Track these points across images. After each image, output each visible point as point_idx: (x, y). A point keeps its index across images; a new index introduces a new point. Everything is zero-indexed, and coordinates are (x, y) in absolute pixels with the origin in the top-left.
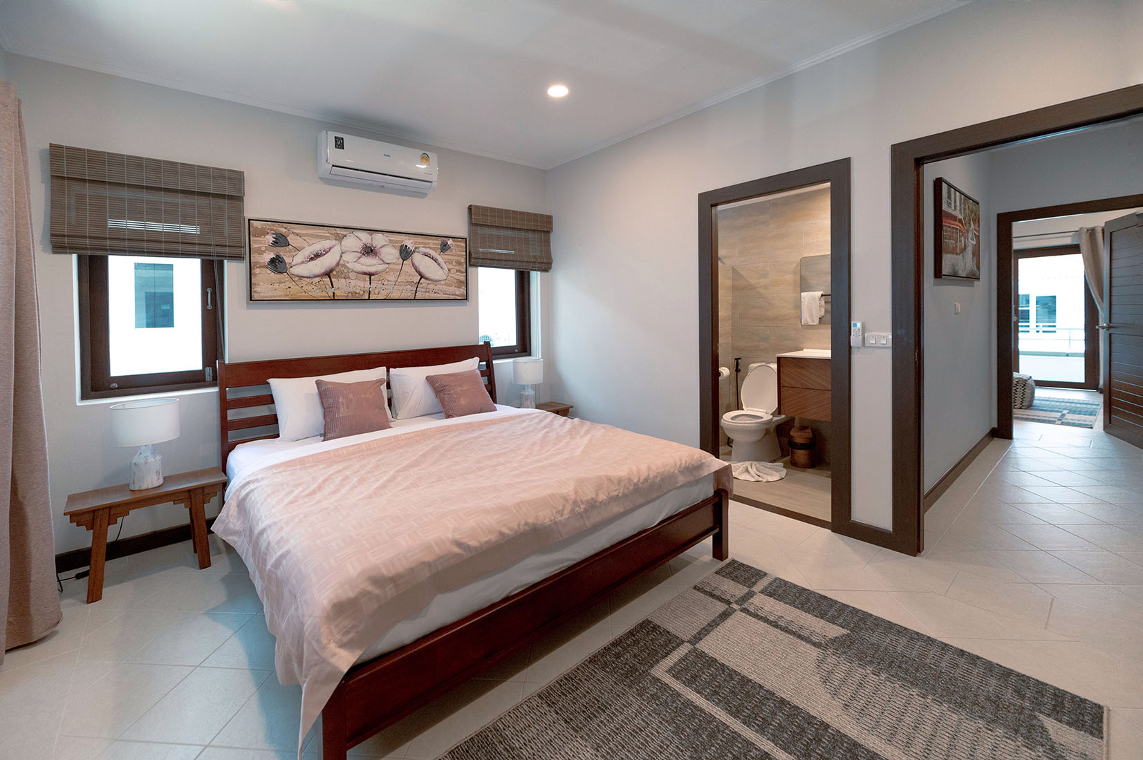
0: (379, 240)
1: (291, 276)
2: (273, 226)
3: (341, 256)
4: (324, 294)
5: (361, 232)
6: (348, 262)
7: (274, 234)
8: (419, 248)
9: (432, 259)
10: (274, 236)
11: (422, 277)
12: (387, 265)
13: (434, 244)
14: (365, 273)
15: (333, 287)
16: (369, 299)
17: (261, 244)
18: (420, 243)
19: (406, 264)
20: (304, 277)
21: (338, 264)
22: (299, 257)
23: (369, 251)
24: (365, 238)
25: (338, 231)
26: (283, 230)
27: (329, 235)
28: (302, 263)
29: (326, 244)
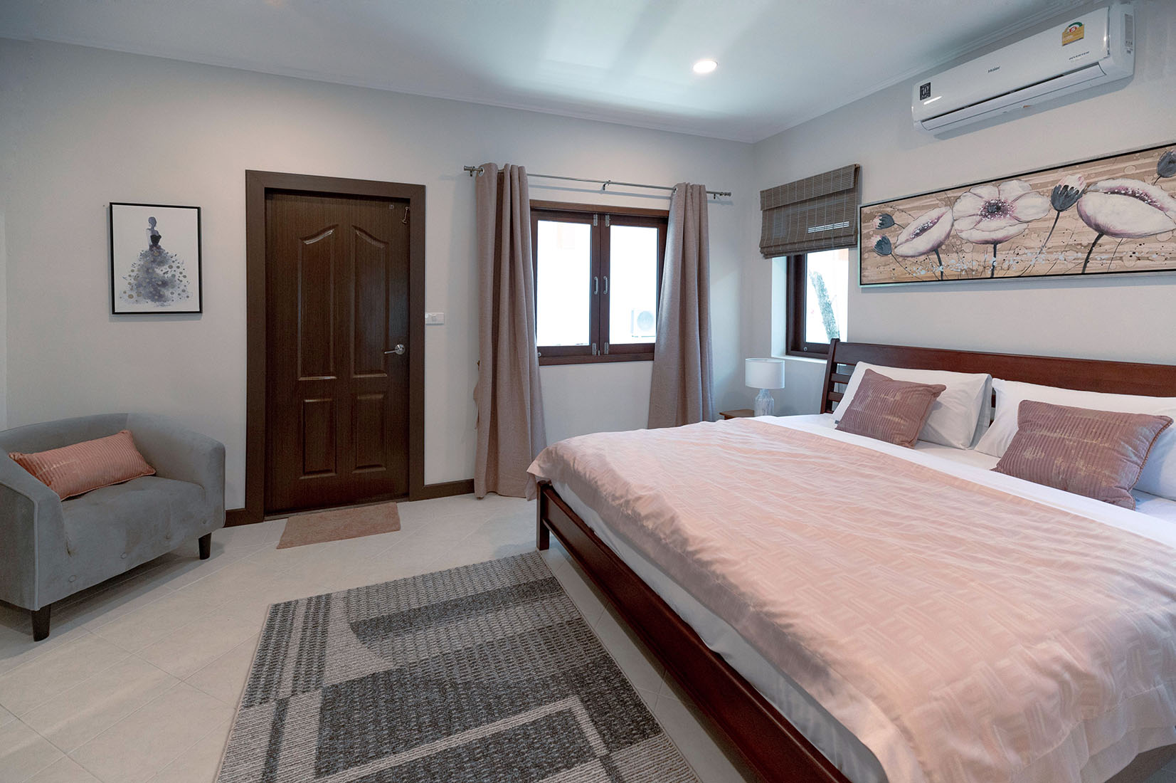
0: (1011, 190)
1: (896, 257)
2: (880, 207)
3: (953, 225)
4: (930, 274)
5: (982, 186)
6: (962, 231)
7: (880, 216)
8: (1096, 183)
9: (1133, 195)
10: (881, 218)
11: (1102, 231)
12: (1025, 225)
13: (1136, 167)
14: (987, 242)
15: (941, 264)
16: (992, 278)
17: (869, 228)
18: (1097, 175)
19: (1062, 217)
20: (908, 257)
21: (948, 236)
22: (904, 235)
23: (995, 209)
24: (989, 193)
25: (950, 194)
26: (889, 210)
27: (937, 202)
28: (907, 240)
29: (934, 214)
